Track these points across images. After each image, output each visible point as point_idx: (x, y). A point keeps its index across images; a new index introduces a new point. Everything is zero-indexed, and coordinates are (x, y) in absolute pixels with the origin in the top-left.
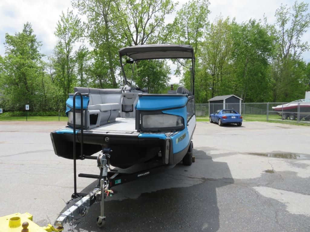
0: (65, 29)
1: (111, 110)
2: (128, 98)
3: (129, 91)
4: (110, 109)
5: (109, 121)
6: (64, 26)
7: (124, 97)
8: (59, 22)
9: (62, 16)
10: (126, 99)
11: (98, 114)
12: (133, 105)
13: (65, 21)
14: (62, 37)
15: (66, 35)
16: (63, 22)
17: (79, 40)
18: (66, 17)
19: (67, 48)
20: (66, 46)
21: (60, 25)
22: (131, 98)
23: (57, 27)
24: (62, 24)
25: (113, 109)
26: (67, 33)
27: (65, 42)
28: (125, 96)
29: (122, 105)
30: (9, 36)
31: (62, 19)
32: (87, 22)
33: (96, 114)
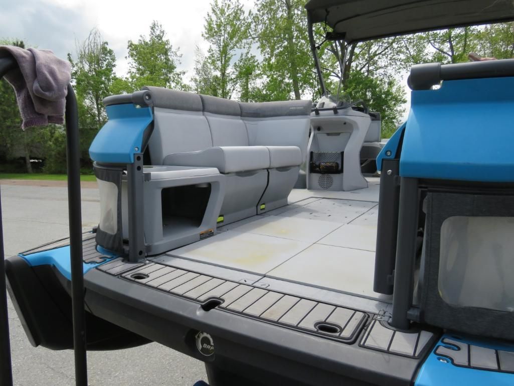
0: (219, 26)
1: (268, 169)
2: (328, 134)
3: (332, 112)
4: (267, 166)
5: (263, 206)
6: (217, 22)
7: (317, 132)
8: (208, 15)
9: (214, 4)
10: (322, 136)
11: (209, 185)
12: (342, 153)
13: (218, 12)
14: (214, 40)
15: (220, 36)
16: (216, 14)
17: (243, 45)
18: (220, 5)
19: (222, 59)
20: (221, 57)
21: (211, 20)
22: (338, 134)
23: (206, 24)
24: (214, 18)
25: (276, 164)
26: (221, 33)
27: (218, 49)
28: (319, 129)
29: (312, 153)
30: (133, 45)
31: (214, 9)
32: (255, 12)
33: (205, 186)
